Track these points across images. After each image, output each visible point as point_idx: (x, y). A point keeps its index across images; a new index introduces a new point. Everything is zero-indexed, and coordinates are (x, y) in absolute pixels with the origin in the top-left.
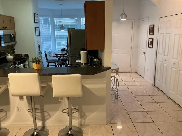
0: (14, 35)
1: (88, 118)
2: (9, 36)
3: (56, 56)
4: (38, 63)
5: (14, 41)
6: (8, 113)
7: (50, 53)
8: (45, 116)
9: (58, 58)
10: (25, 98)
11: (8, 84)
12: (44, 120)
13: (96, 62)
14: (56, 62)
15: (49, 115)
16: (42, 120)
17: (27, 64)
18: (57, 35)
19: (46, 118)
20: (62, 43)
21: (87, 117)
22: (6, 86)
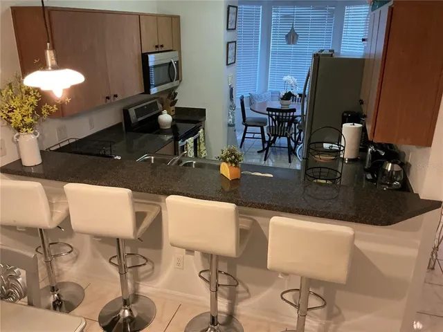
0: (177, 62)
1: (346, 323)
2: (167, 67)
3: (267, 112)
4: (234, 165)
5: (178, 79)
6: (156, 267)
7: (251, 98)
8: (237, 292)
9: (272, 117)
10: (197, 254)
11: (162, 204)
12: (233, 300)
13: (392, 171)
14: (265, 128)
15: (248, 291)
16: (228, 299)
17: (202, 135)
18: (274, 53)
19: (240, 296)
20: (285, 78)
21: (344, 320)
22: (157, 208)
